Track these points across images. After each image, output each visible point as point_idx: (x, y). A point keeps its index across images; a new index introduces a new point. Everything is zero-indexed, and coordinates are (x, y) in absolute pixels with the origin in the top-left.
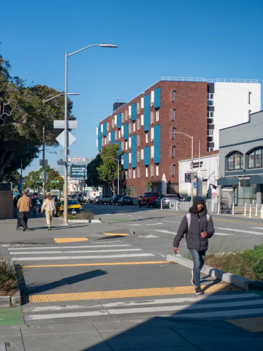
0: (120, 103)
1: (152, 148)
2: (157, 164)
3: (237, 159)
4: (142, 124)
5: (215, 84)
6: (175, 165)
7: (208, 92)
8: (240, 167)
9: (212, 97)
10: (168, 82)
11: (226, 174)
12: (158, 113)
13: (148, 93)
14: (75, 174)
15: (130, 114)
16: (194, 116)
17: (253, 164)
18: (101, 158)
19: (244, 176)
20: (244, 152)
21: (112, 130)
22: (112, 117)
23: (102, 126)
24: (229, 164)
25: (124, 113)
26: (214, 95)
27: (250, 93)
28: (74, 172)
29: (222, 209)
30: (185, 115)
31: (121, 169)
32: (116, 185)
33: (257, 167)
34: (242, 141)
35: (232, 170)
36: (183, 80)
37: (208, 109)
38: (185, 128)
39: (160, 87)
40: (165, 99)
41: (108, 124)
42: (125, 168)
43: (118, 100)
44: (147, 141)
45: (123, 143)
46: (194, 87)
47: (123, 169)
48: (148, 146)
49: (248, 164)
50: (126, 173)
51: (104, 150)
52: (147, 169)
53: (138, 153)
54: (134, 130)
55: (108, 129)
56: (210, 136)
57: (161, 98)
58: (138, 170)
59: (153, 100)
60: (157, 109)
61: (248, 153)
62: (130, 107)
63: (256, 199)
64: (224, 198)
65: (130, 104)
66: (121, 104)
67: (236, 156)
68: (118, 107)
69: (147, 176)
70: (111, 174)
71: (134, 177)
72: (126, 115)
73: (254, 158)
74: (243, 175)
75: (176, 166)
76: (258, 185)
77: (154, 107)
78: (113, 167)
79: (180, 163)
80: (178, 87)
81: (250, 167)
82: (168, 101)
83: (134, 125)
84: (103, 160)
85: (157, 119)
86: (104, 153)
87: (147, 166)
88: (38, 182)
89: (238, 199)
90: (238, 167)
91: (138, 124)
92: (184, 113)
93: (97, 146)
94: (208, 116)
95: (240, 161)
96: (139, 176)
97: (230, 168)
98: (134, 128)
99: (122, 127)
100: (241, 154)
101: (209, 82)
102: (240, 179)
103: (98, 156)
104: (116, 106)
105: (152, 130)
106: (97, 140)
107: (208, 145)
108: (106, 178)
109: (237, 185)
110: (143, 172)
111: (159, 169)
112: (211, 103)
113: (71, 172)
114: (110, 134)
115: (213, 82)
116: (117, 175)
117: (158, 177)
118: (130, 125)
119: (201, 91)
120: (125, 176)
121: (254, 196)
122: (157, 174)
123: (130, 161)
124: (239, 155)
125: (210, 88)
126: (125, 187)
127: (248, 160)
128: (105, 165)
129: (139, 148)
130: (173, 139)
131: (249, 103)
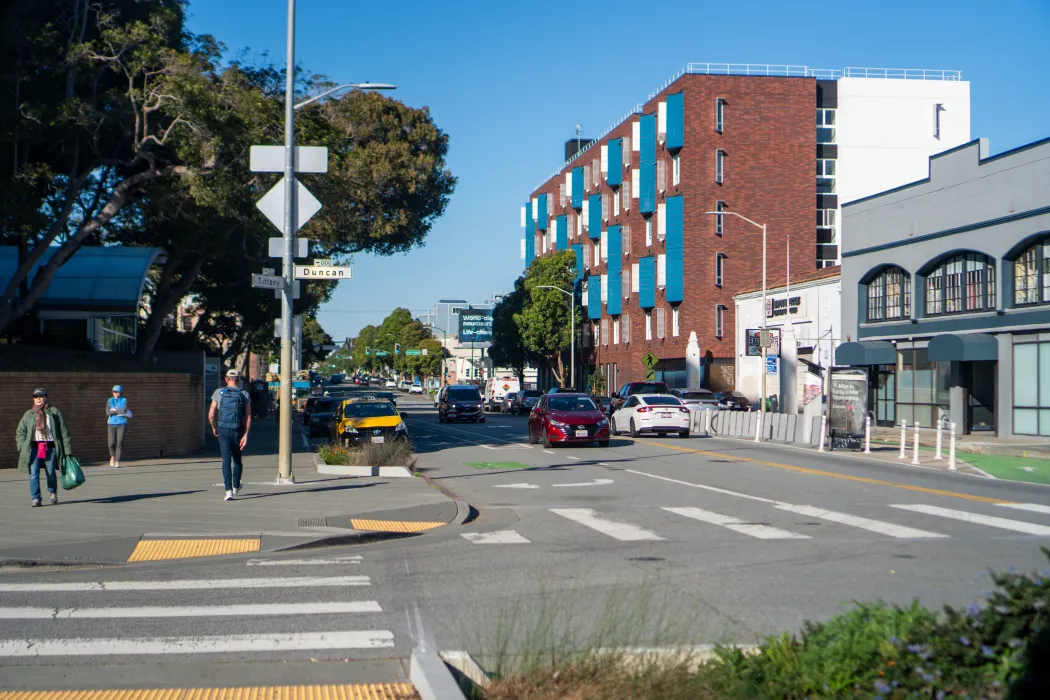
0: (582, 141)
1: (662, 259)
2: (675, 305)
3: (894, 290)
4: (636, 194)
5: (839, 83)
6: (724, 308)
7: (820, 104)
8: (903, 311)
9: (830, 118)
10: (703, 78)
11: (862, 332)
12: (676, 163)
13: (650, 110)
14: (471, 332)
15: (605, 167)
16: (778, 170)
17: (939, 305)
18: (526, 287)
19: (914, 340)
20: (913, 268)
21: (561, 215)
22: (561, 178)
23: (535, 202)
24: (872, 302)
25: (591, 166)
26: (837, 112)
27: (939, 108)
28: (469, 328)
29: (832, 435)
30: (752, 168)
31: (580, 319)
32: (567, 362)
33: (951, 313)
34: (907, 237)
35: (880, 320)
36: (748, 72)
37: (821, 151)
38: (753, 205)
39: (685, 92)
40: (695, 124)
41: (550, 197)
42: (591, 315)
43: (577, 131)
44: (649, 242)
45: (586, 249)
46: (777, 91)
47: (586, 320)
48: (652, 254)
49: (925, 302)
50: (596, 329)
51: (535, 266)
52: (648, 319)
53: (626, 273)
54: (616, 213)
55: (550, 211)
56: (825, 227)
57: (687, 121)
58: (627, 320)
59: (662, 128)
60: (675, 152)
61: (925, 272)
62: (604, 150)
63: (947, 407)
64: (840, 402)
65: (604, 142)
66: (585, 142)
67: (889, 279)
68: (577, 149)
69: (649, 336)
70: (553, 333)
71: (616, 341)
72: (595, 172)
73: (942, 285)
74: (910, 337)
75: (728, 310)
76: (953, 363)
77: (666, 147)
78: (559, 312)
79: (737, 303)
80: (733, 90)
81: (930, 310)
82: (706, 129)
83: (616, 197)
84: (532, 294)
85: (676, 181)
86: (535, 274)
87: (648, 310)
88: (378, 354)
89: (896, 404)
90: (897, 312)
91: (626, 194)
92: (752, 163)
93: (523, 255)
94: (819, 172)
95: (902, 293)
96: (627, 339)
97: (872, 315)
98: (615, 205)
99: (585, 205)
100: (904, 273)
101: (820, 77)
102: (900, 346)
103: (520, 283)
104: (572, 147)
105: (662, 211)
106: (523, 242)
107: (820, 252)
108: (541, 342)
109: (895, 365)
110: (638, 327)
111: (681, 319)
112: (827, 135)
113: (462, 328)
114: (554, 223)
115: (832, 77)
116: (570, 335)
117: (676, 341)
118: (605, 199)
119: (796, 103)
120: (592, 338)
121: (943, 396)
122: (676, 333)
123: (604, 297)
124: (897, 277)
125: (825, 94)
126: (592, 369)
127: (925, 291)
128: (536, 306)
129: (628, 262)
130: (720, 235)
131: (937, 136)
